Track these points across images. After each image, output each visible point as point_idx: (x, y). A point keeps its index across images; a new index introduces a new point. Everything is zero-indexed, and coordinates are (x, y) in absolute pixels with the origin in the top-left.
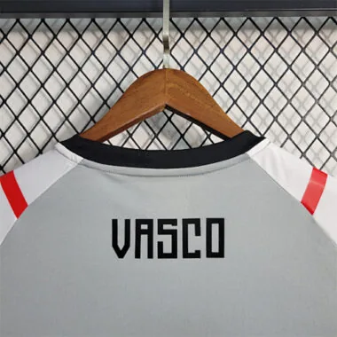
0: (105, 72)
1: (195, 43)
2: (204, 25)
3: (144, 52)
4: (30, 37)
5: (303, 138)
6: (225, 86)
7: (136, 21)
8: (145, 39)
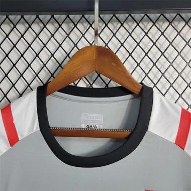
0: (60, 48)
1: (114, 29)
2: (119, 19)
3: (83, 35)
4: (15, 26)
5: (180, 86)
6: (132, 55)
7: (78, 17)
8: (83, 28)
